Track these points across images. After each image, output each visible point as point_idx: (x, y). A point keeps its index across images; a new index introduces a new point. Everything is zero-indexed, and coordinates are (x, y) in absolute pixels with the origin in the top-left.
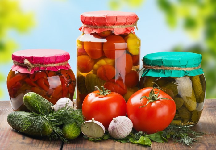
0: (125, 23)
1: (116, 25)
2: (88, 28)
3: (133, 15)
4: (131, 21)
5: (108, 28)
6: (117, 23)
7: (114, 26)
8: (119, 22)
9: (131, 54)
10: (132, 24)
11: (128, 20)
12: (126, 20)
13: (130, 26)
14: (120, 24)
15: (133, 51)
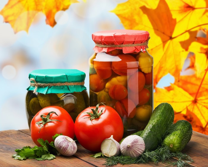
0: (134, 42)
1: (125, 44)
2: (99, 47)
3: (143, 34)
4: (140, 39)
5: (116, 47)
6: (125, 42)
7: (122, 45)
8: (127, 41)
9: (143, 73)
10: (142, 42)
11: (136, 39)
12: (135, 39)
13: (140, 44)
14: (129, 42)
15: (146, 70)
